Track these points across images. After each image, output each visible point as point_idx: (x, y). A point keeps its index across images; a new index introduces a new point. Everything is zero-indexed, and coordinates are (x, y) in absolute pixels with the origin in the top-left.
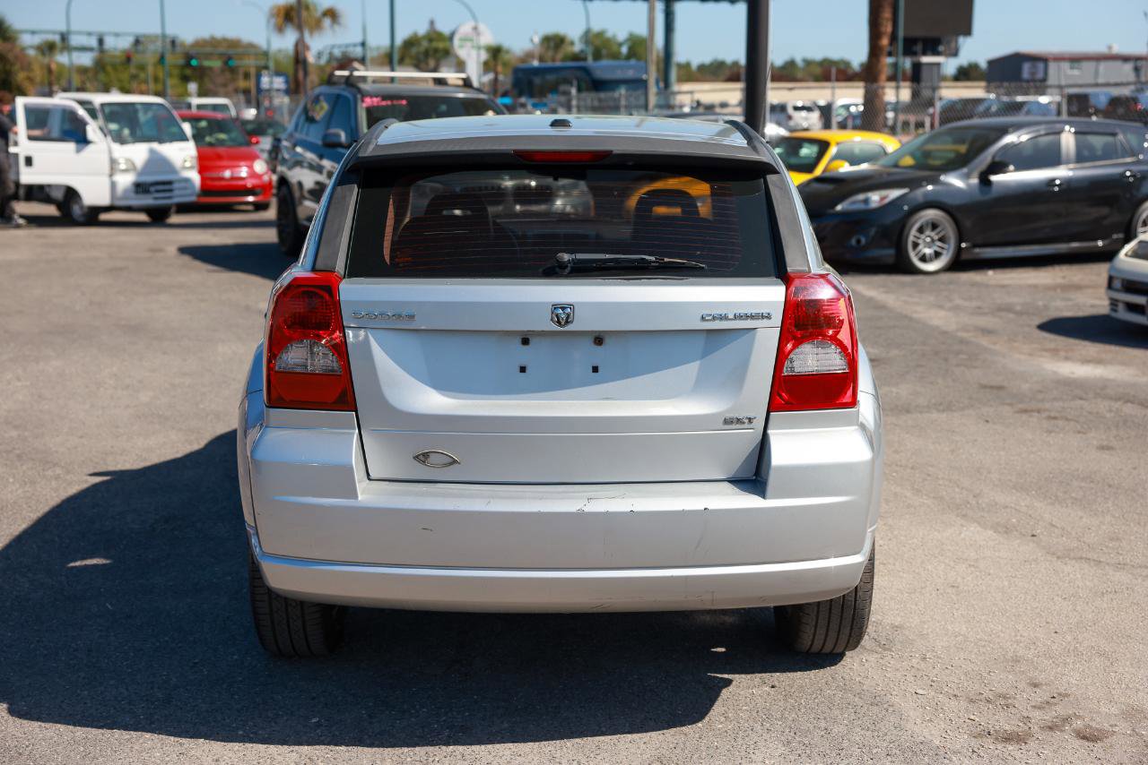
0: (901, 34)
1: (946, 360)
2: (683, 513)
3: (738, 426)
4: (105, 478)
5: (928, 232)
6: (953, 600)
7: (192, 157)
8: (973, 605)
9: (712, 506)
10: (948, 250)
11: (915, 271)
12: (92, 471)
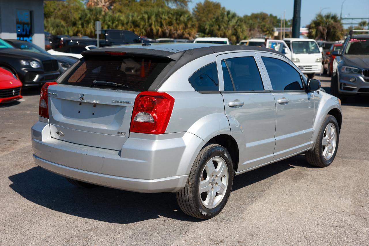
2: (98, 157)
3: (121, 135)
7: (320, 58)
9: (105, 157)
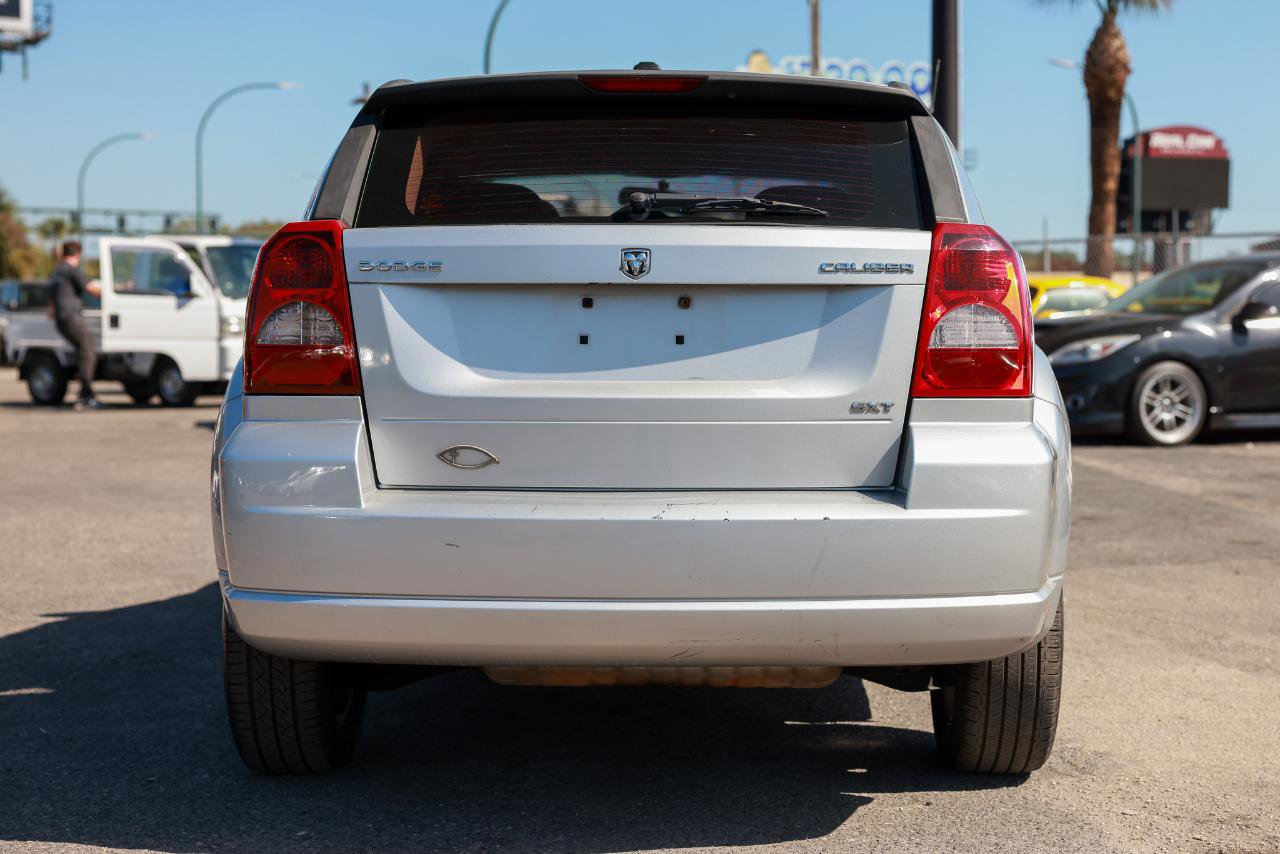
0: (1138, 205)
1: (1186, 519)
2: (795, 523)
4: (60, 619)
5: (1166, 392)
6: (1180, 729)
8: (1207, 734)
9: (833, 516)
10: (1193, 415)
11: (1148, 442)
12: (45, 612)
